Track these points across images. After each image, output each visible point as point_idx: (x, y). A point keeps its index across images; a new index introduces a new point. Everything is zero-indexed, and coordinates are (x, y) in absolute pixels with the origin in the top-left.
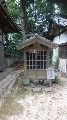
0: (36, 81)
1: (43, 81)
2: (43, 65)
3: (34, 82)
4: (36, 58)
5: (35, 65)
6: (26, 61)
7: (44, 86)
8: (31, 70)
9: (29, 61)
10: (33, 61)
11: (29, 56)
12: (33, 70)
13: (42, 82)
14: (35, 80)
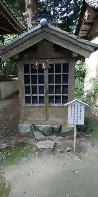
0: (45, 128)
1: (61, 128)
2: (61, 95)
3: (41, 129)
4: (46, 79)
5: (43, 95)
6: (24, 85)
7: (62, 138)
8: (35, 105)
9: (31, 85)
10: (38, 85)
11: (30, 74)
12: (38, 105)
13: (57, 130)
14: (44, 126)
